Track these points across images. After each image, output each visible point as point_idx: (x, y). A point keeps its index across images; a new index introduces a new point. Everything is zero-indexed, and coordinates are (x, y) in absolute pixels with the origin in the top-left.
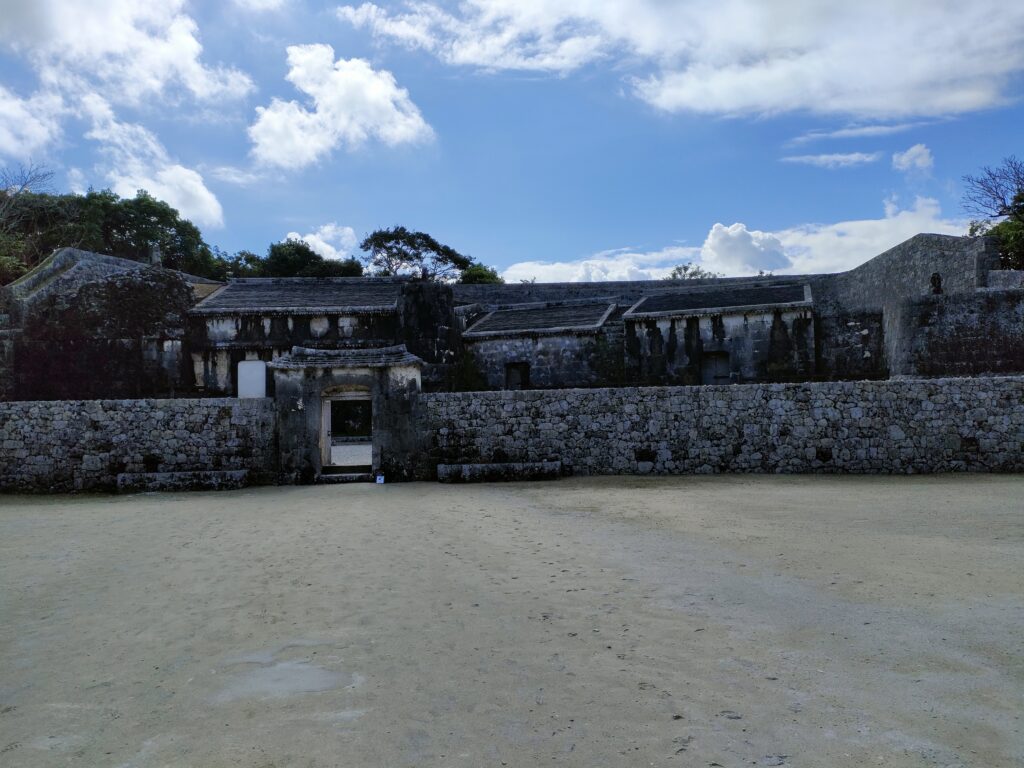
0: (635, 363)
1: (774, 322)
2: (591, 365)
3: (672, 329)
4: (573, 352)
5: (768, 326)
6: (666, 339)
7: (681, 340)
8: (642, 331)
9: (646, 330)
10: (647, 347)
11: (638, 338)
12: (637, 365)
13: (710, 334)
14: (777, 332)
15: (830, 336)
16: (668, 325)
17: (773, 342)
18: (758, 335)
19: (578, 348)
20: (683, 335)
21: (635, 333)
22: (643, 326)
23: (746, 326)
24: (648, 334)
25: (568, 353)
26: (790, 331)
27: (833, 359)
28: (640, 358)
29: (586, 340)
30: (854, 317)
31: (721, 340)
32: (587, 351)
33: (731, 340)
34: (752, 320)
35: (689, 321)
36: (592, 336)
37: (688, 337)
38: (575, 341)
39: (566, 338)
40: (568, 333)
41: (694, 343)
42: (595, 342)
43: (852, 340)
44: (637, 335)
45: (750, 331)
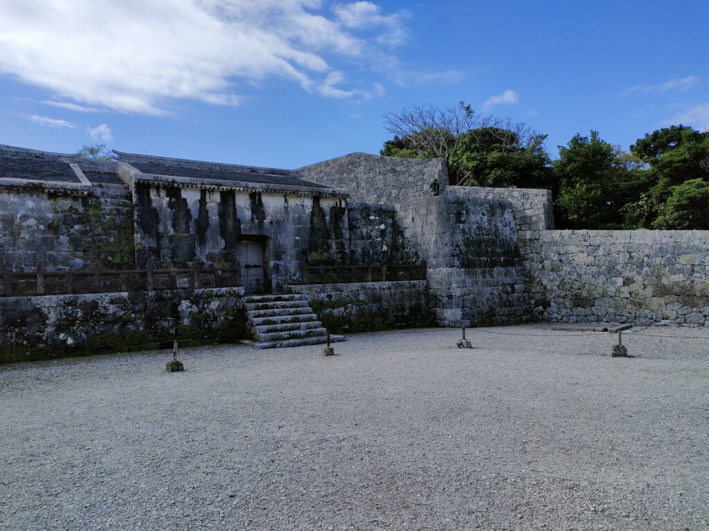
0: (153, 243)
1: (313, 207)
2: (74, 242)
3: (202, 201)
4: (41, 220)
5: (308, 210)
6: (195, 213)
7: (214, 218)
8: (160, 200)
9: (167, 199)
10: (169, 223)
11: (155, 209)
12: (154, 245)
13: (248, 214)
14: (316, 219)
15: (356, 228)
16: (198, 196)
17: (312, 229)
18: (299, 220)
19: (50, 215)
20: (216, 211)
21: (150, 201)
22: (163, 193)
23: (286, 208)
24: (170, 205)
25: (32, 222)
26: (328, 218)
27: (360, 250)
28: (159, 237)
29: (66, 203)
30: (374, 212)
31: (261, 222)
32: (68, 222)
33: (271, 222)
34: (293, 202)
35: (223, 194)
36: (75, 198)
37: (222, 215)
38: (46, 203)
39: (27, 197)
40: (34, 190)
41: (230, 223)
42: (81, 209)
43: (373, 234)
44: (154, 205)
45: (291, 215)
